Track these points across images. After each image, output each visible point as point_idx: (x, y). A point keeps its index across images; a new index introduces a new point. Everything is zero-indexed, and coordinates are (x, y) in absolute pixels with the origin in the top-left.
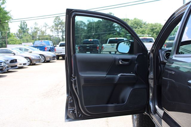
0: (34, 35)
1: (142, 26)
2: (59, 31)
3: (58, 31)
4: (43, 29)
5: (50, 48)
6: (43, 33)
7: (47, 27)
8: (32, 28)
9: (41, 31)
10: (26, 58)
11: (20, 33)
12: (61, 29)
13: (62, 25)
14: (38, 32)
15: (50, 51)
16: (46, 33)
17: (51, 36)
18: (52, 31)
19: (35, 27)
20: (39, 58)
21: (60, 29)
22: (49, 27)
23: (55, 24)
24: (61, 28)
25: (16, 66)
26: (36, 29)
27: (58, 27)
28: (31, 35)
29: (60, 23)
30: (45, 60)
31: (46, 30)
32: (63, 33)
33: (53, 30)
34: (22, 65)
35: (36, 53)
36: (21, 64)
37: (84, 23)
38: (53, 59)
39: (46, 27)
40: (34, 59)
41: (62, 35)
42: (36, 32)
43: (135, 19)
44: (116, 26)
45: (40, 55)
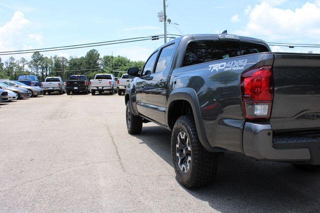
0: (10, 71)
1: (127, 65)
3: (37, 67)
4: (21, 65)
5: (36, 83)
6: (20, 68)
7: (25, 63)
9: (18, 67)
10: (14, 91)
13: (41, 61)
14: (15, 68)
15: (35, 86)
17: (29, 73)
18: (31, 67)
19: (10, 62)
20: (27, 92)
21: (39, 65)
22: (27, 62)
23: (34, 59)
24: (41, 64)
25: (7, 99)
26: (11, 64)
27: (37, 63)
28: (6, 71)
29: (40, 58)
30: (33, 95)
31: (23, 66)
33: (32, 66)
34: (12, 99)
35: (23, 87)
36: (10, 98)
37: (67, 60)
38: (41, 94)
39: (23, 62)
40: (22, 93)
42: (12, 68)
43: (119, 56)
44: (100, 63)
45: (28, 89)
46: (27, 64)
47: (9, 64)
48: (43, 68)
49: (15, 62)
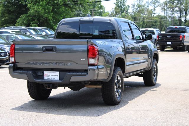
0: (136, 16)
2: (175, 10)
3: (173, 10)
4: (151, 8)
6: (151, 12)
7: (157, 4)
8: (134, 6)
9: (148, 11)
11: (116, 13)
12: (178, 7)
16: (154, 14)
17: (162, 18)
18: (165, 10)
19: (138, 4)
21: (176, 7)
22: (159, 4)
24: (178, 5)
26: (139, 6)
27: (173, 4)
28: (132, 17)
31: (154, 9)
32: (180, 14)
33: (166, 8)
39: (154, 4)
41: (179, 16)
46: (160, 5)
47: (136, 7)
48: (181, 11)
49: (143, 4)
